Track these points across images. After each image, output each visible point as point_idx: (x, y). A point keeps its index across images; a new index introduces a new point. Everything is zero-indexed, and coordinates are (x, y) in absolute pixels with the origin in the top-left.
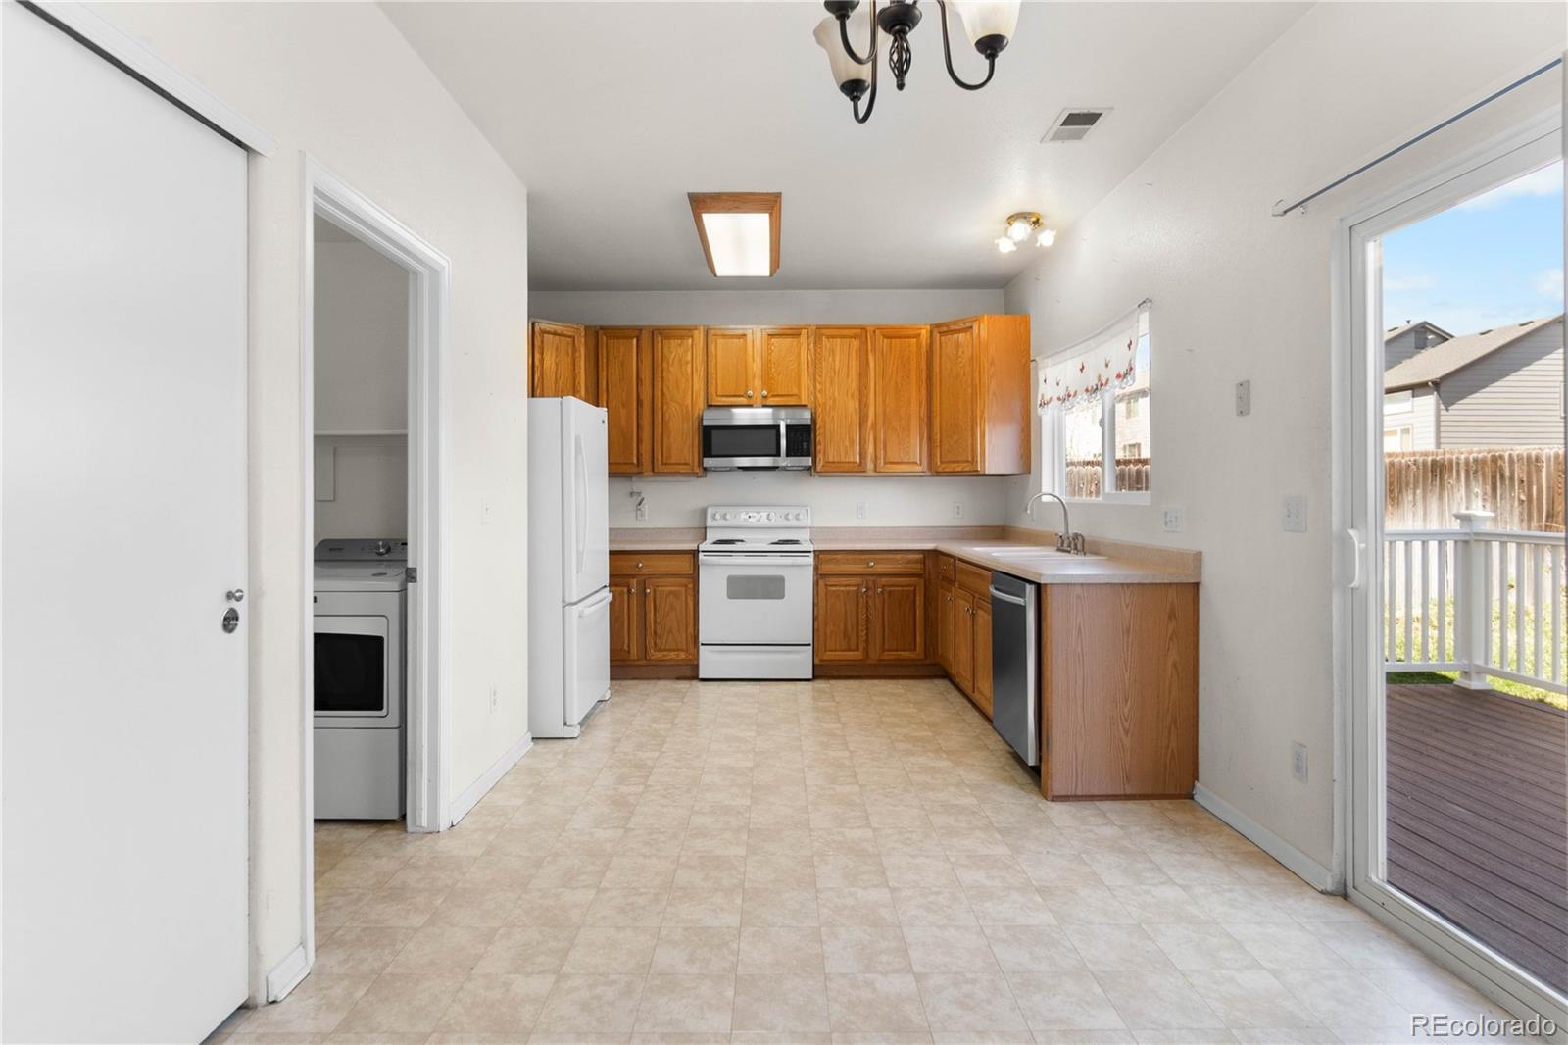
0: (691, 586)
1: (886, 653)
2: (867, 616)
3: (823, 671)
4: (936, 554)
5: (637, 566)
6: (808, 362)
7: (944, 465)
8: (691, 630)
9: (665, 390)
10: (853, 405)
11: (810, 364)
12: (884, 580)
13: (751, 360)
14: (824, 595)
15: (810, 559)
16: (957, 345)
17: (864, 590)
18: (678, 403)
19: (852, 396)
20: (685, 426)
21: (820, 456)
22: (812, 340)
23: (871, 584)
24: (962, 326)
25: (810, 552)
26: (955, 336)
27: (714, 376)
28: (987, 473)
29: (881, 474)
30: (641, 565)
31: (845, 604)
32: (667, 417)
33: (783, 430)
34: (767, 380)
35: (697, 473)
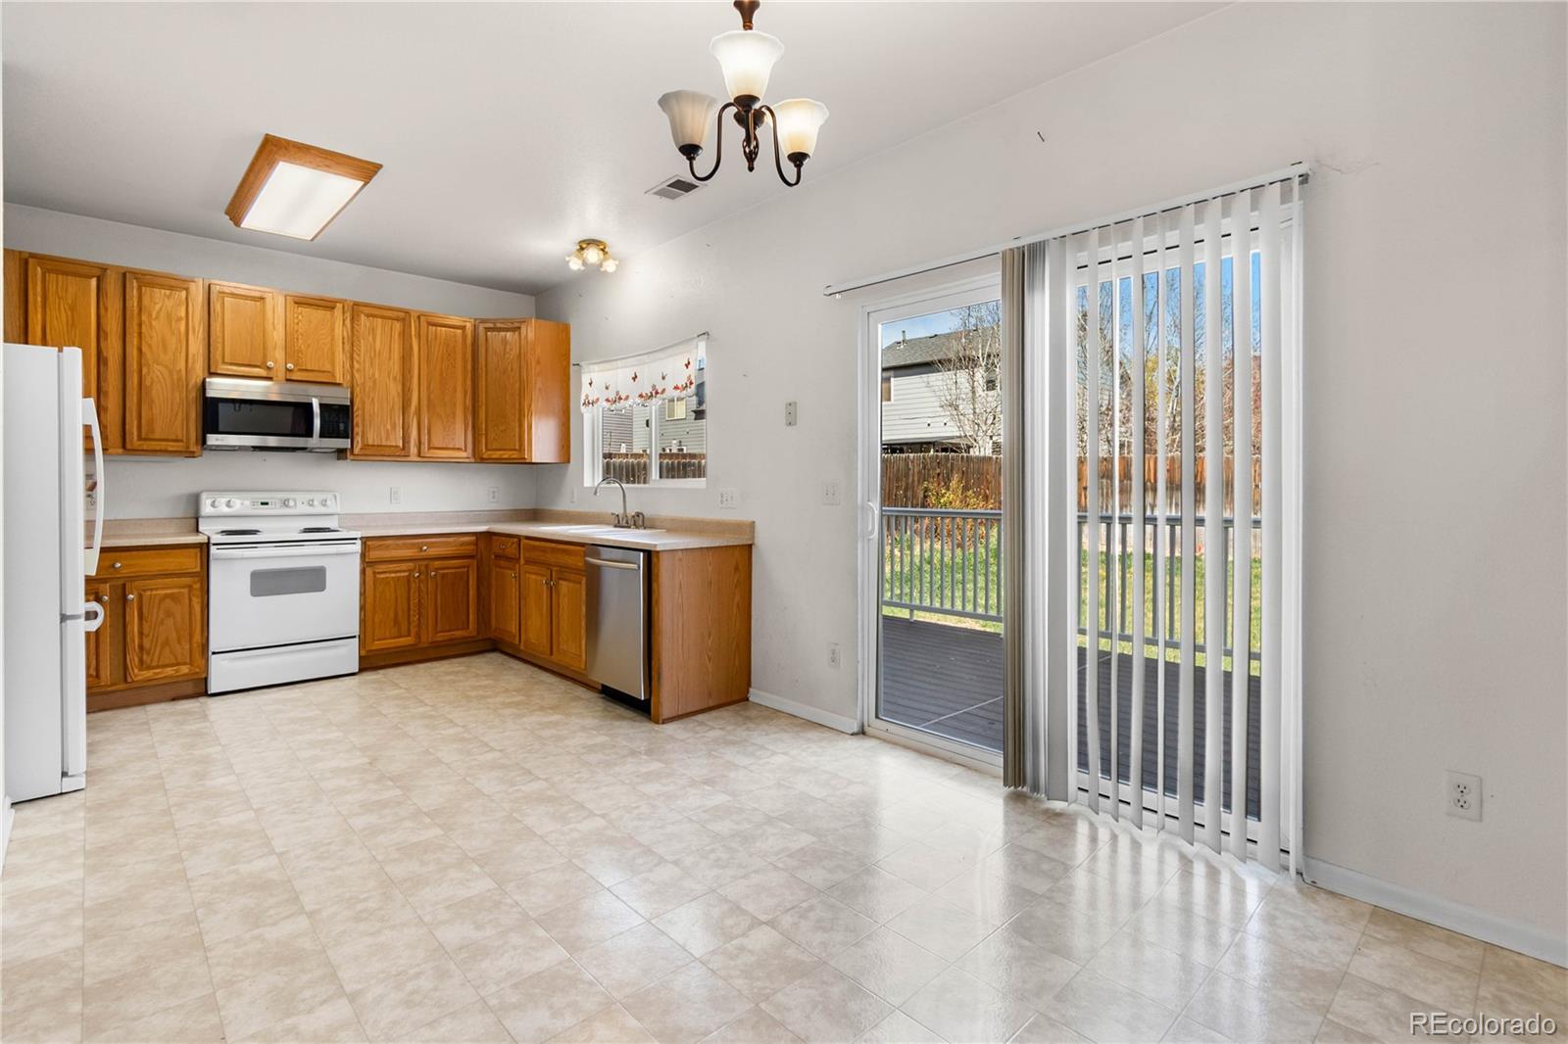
0: (197, 586)
1: (439, 635)
2: (419, 601)
3: (370, 662)
4: (489, 535)
5: (113, 566)
6: (343, 338)
7: (490, 452)
8: (197, 637)
9: (145, 349)
10: (395, 389)
11: (346, 340)
12: (437, 564)
13: (271, 328)
14: (372, 583)
15: (357, 547)
16: (505, 342)
17: (417, 574)
18: (166, 367)
19: (395, 379)
20: (177, 395)
21: (358, 439)
22: (348, 315)
23: (423, 568)
24: (510, 325)
25: (356, 539)
26: (503, 334)
27: (220, 340)
28: (534, 461)
29: (423, 460)
30: (118, 565)
31: (396, 591)
32: (148, 382)
33: (316, 409)
34: (290, 350)
35: (193, 452)
